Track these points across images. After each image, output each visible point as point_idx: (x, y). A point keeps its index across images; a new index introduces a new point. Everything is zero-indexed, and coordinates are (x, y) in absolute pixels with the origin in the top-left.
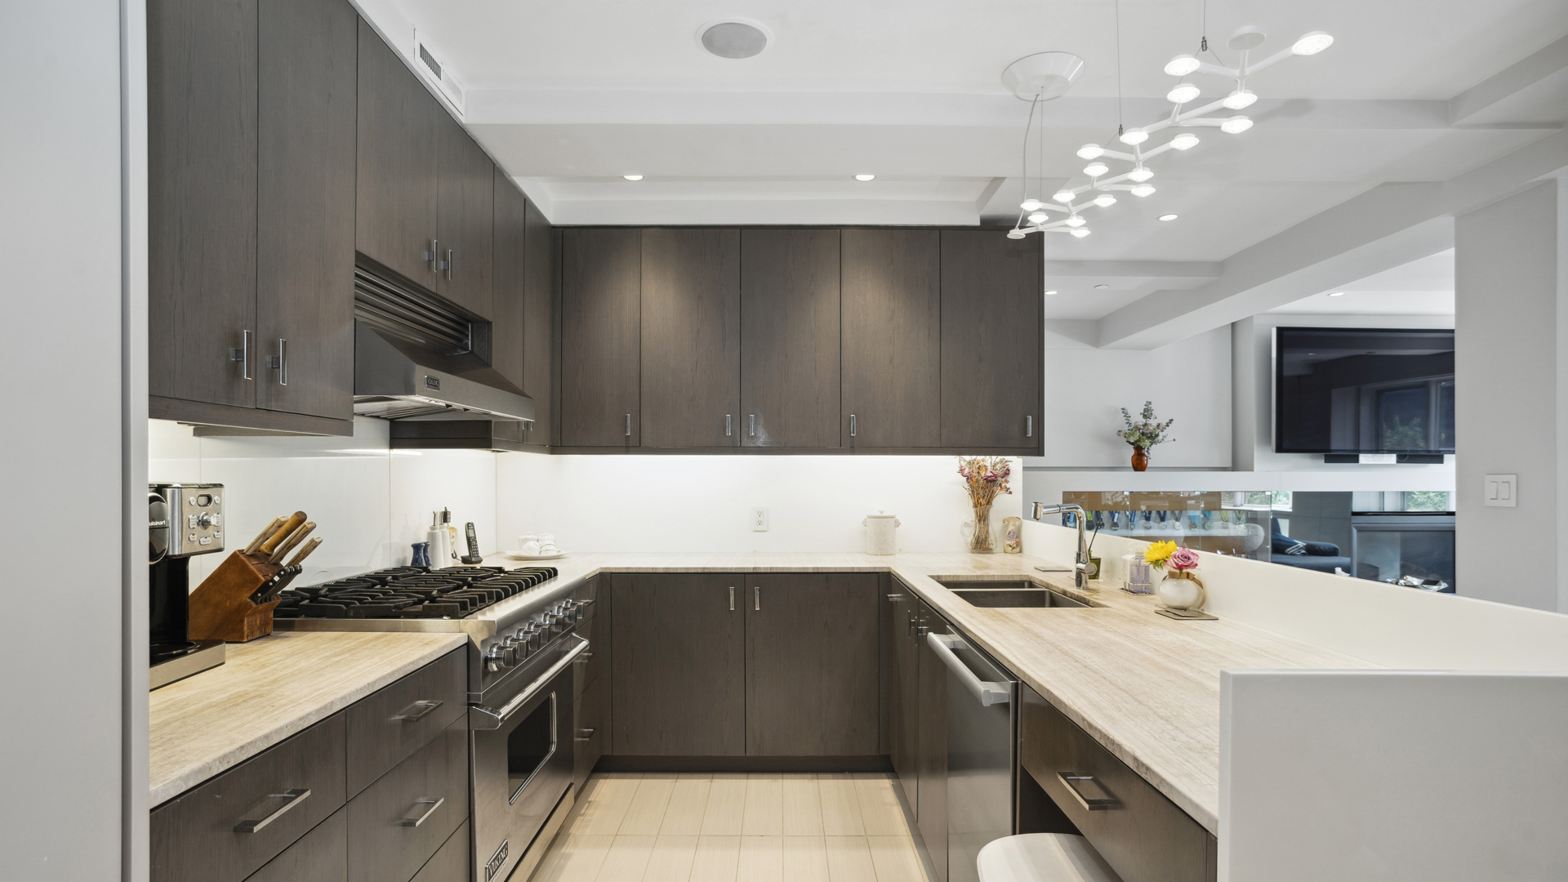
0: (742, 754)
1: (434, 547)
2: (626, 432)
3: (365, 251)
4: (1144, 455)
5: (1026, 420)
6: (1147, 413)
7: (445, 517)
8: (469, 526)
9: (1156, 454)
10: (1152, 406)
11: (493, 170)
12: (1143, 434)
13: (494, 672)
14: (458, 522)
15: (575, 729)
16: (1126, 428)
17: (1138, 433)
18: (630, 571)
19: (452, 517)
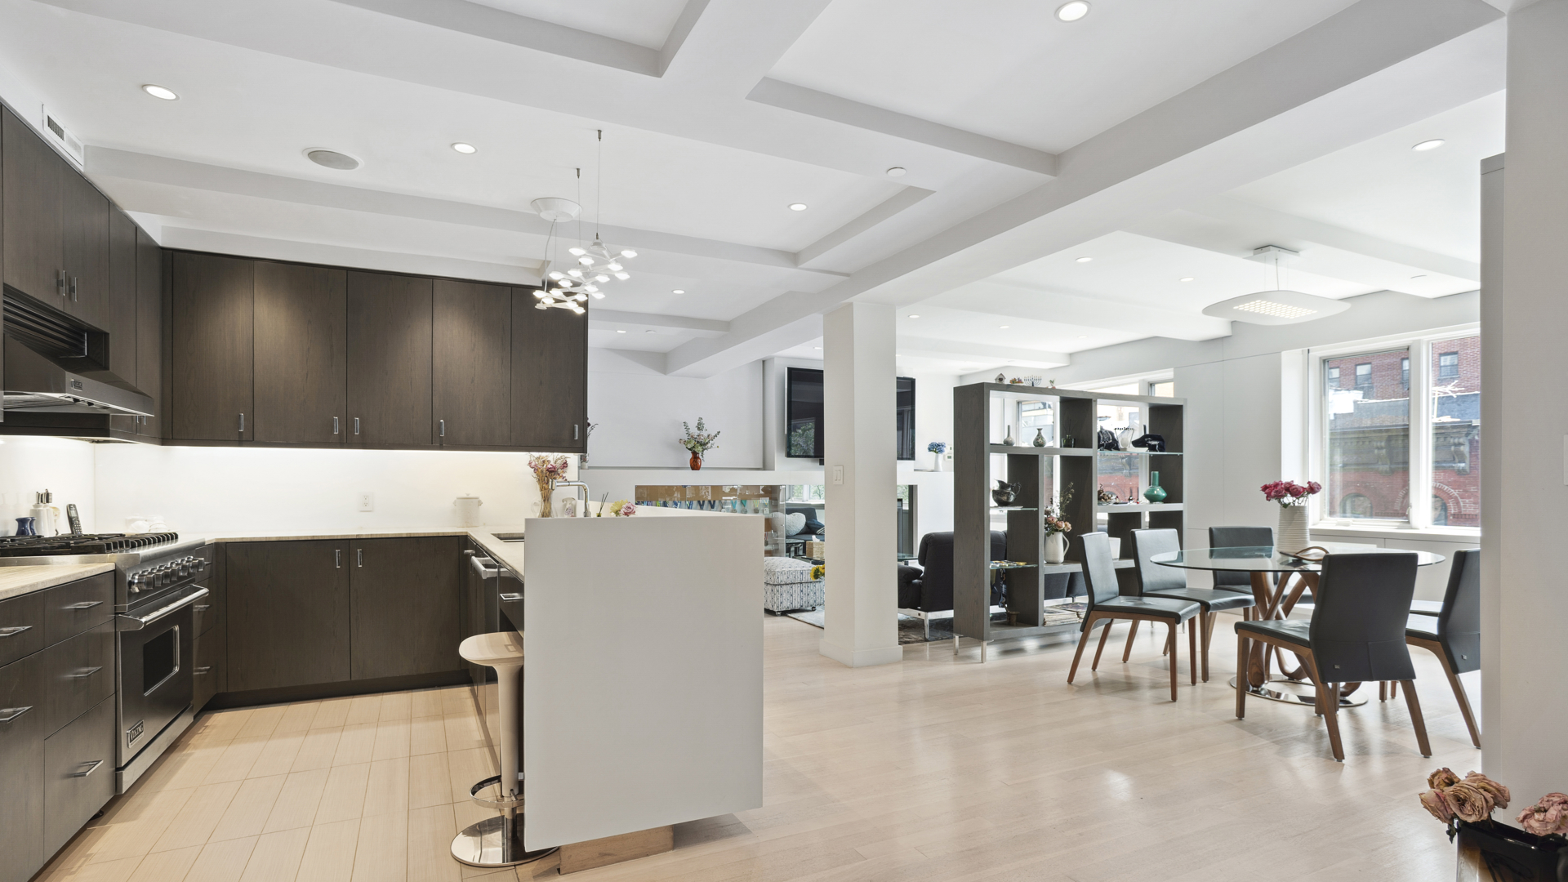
0: (348, 679)
1: (39, 523)
2: (239, 428)
3: (9, 283)
4: (698, 458)
5: (574, 428)
6: (700, 427)
7: (45, 498)
8: (70, 507)
9: (708, 458)
10: (703, 421)
11: (108, 204)
12: (698, 442)
13: (136, 593)
14: (59, 502)
15: (194, 669)
16: (685, 437)
17: (693, 442)
18: (244, 540)
19: (53, 498)
